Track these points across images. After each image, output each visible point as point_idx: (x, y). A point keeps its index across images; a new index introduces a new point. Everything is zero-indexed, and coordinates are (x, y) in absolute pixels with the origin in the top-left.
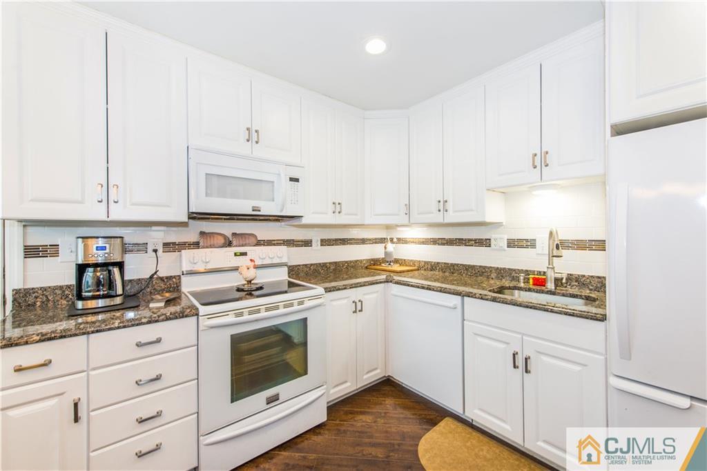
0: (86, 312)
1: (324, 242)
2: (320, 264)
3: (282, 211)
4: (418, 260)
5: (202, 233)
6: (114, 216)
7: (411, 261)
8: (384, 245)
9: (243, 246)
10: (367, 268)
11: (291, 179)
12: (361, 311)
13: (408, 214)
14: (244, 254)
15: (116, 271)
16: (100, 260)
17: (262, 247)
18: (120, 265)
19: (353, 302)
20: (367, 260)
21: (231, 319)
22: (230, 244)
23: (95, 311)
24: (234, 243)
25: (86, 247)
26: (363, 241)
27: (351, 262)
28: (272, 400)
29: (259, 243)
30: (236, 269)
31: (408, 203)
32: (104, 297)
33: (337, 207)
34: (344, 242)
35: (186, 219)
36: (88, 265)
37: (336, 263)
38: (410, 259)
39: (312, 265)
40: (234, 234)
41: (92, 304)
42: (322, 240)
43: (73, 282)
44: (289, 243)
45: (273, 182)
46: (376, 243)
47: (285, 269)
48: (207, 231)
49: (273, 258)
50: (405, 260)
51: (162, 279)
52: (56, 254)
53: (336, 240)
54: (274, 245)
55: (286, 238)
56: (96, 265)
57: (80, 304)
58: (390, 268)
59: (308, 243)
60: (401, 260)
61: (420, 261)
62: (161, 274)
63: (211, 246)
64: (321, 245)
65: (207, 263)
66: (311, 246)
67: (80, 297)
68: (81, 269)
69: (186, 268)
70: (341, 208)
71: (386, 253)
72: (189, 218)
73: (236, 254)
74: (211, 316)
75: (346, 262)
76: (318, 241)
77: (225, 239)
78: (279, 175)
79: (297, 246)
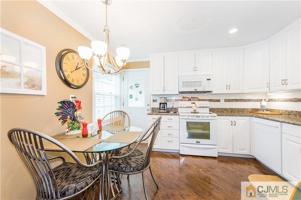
0: (161, 112)
1: (226, 100)
2: (224, 108)
3: (204, 90)
4: (282, 109)
5: (183, 97)
6: (165, 94)
7: (278, 110)
8: (260, 102)
9: (194, 101)
10: (250, 112)
11: (208, 80)
12: (235, 125)
13: (269, 87)
14: (194, 103)
15: (165, 105)
16: (163, 102)
17: (200, 101)
18: (166, 104)
19: (231, 121)
20: (251, 109)
21: (186, 117)
22: (190, 100)
23: (162, 112)
24: (192, 100)
25: (161, 99)
26: (249, 100)
27: (240, 109)
28: (198, 142)
29: (199, 100)
30: (191, 107)
31: (268, 82)
32: (164, 110)
33: (228, 87)
34: (237, 100)
35: (178, 93)
36: (161, 103)
37: (232, 109)
38: (277, 109)
39: (220, 108)
40: (192, 97)
41: (162, 111)
42: (225, 100)
43: (159, 107)
44: (210, 100)
45: (201, 81)
46: (257, 101)
47: (208, 109)
48: (184, 96)
49: (204, 105)
50: (274, 110)
51: (174, 108)
52: (157, 101)
53: (232, 100)
54: (205, 101)
55: (209, 99)
56: (162, 103)
57: (160, 111)
58: (263, 112)
59: (218, 101)
60: (272, 109)
61: (282, 110)
62: (174, 107)
63: (185, 101)
64: (225, 101)
65: (184, 105)
66: (220, 102)
67: (160, 109)
68: (160, 104)
69: (179, 106)
70: (230, 87)
71: (261, 106)
72: (179, 93)
73: (192, 103)
74: (182, 116)
75: (238, 109)
76: (223, 100)
77: (189, 99)
78: (203, 79)
79: (214, 101)
